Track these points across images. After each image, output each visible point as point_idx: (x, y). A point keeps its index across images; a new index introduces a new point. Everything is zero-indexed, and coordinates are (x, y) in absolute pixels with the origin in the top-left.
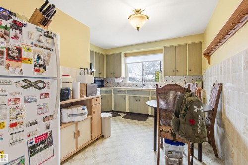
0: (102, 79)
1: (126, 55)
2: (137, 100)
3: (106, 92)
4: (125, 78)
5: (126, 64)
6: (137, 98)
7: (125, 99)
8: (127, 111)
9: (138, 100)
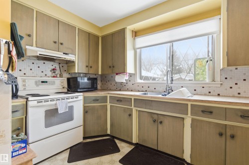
0: (95, 77)
1: (136, 34)
2: (155, 121)
3: (96, 100)
4: (134, 74)
5: (135, 49)
6: (155, 117)
7: (130, 115)
8: (134, 141)
9: (157, 120)
